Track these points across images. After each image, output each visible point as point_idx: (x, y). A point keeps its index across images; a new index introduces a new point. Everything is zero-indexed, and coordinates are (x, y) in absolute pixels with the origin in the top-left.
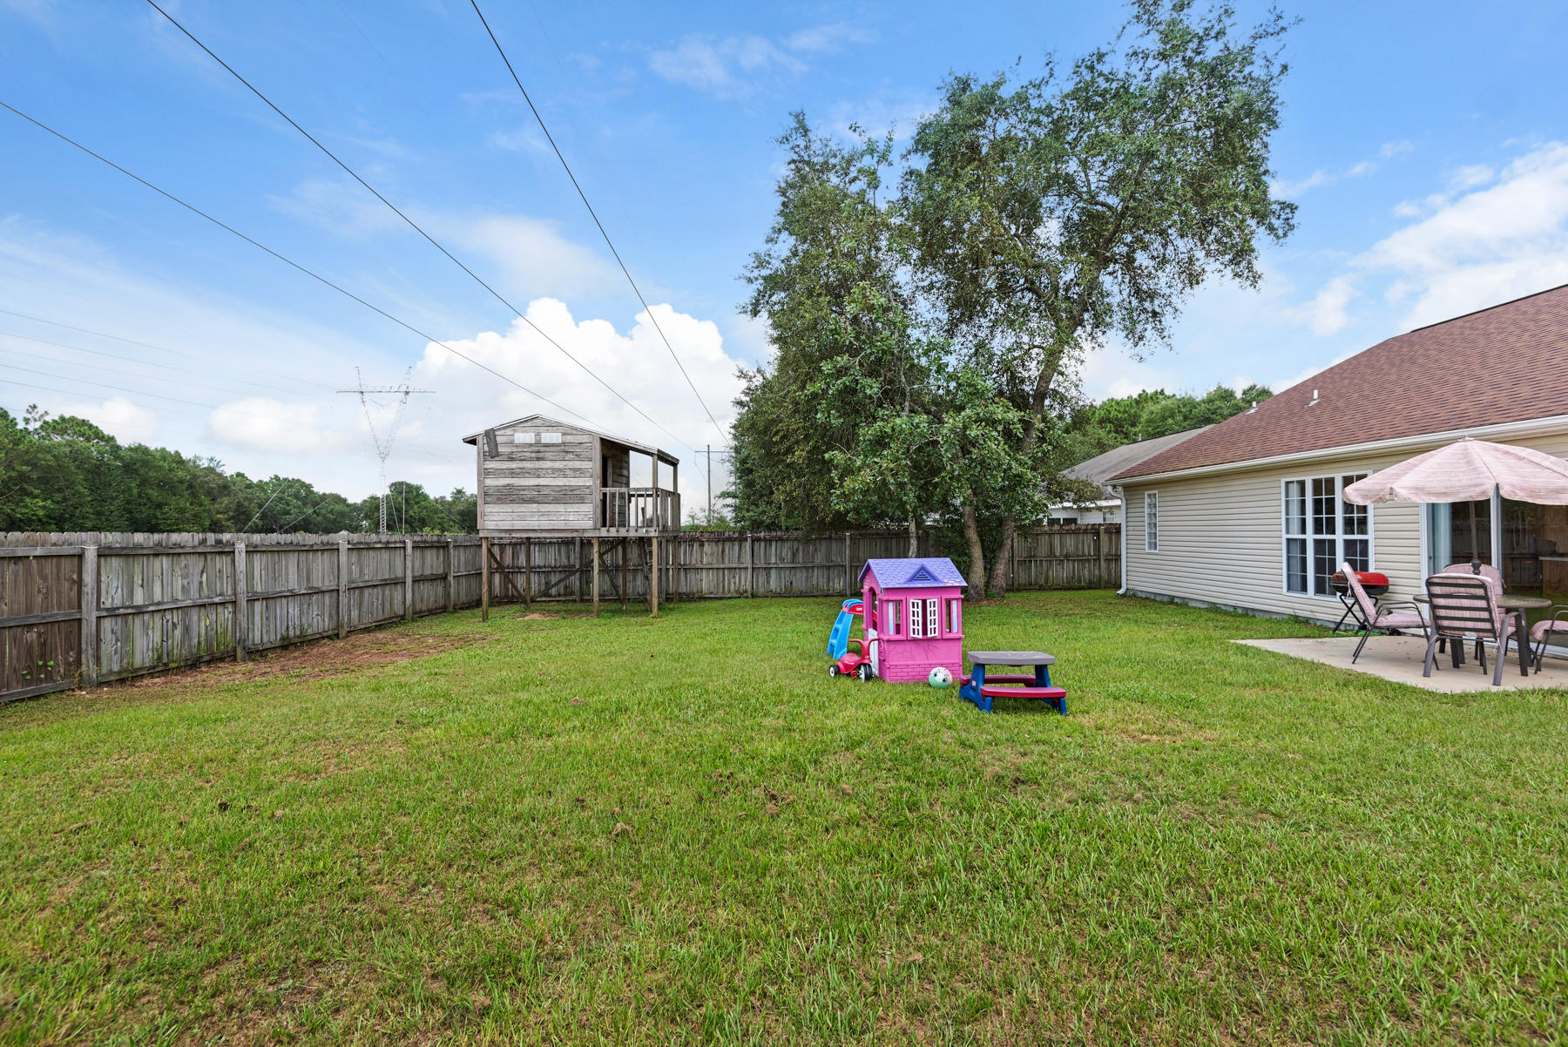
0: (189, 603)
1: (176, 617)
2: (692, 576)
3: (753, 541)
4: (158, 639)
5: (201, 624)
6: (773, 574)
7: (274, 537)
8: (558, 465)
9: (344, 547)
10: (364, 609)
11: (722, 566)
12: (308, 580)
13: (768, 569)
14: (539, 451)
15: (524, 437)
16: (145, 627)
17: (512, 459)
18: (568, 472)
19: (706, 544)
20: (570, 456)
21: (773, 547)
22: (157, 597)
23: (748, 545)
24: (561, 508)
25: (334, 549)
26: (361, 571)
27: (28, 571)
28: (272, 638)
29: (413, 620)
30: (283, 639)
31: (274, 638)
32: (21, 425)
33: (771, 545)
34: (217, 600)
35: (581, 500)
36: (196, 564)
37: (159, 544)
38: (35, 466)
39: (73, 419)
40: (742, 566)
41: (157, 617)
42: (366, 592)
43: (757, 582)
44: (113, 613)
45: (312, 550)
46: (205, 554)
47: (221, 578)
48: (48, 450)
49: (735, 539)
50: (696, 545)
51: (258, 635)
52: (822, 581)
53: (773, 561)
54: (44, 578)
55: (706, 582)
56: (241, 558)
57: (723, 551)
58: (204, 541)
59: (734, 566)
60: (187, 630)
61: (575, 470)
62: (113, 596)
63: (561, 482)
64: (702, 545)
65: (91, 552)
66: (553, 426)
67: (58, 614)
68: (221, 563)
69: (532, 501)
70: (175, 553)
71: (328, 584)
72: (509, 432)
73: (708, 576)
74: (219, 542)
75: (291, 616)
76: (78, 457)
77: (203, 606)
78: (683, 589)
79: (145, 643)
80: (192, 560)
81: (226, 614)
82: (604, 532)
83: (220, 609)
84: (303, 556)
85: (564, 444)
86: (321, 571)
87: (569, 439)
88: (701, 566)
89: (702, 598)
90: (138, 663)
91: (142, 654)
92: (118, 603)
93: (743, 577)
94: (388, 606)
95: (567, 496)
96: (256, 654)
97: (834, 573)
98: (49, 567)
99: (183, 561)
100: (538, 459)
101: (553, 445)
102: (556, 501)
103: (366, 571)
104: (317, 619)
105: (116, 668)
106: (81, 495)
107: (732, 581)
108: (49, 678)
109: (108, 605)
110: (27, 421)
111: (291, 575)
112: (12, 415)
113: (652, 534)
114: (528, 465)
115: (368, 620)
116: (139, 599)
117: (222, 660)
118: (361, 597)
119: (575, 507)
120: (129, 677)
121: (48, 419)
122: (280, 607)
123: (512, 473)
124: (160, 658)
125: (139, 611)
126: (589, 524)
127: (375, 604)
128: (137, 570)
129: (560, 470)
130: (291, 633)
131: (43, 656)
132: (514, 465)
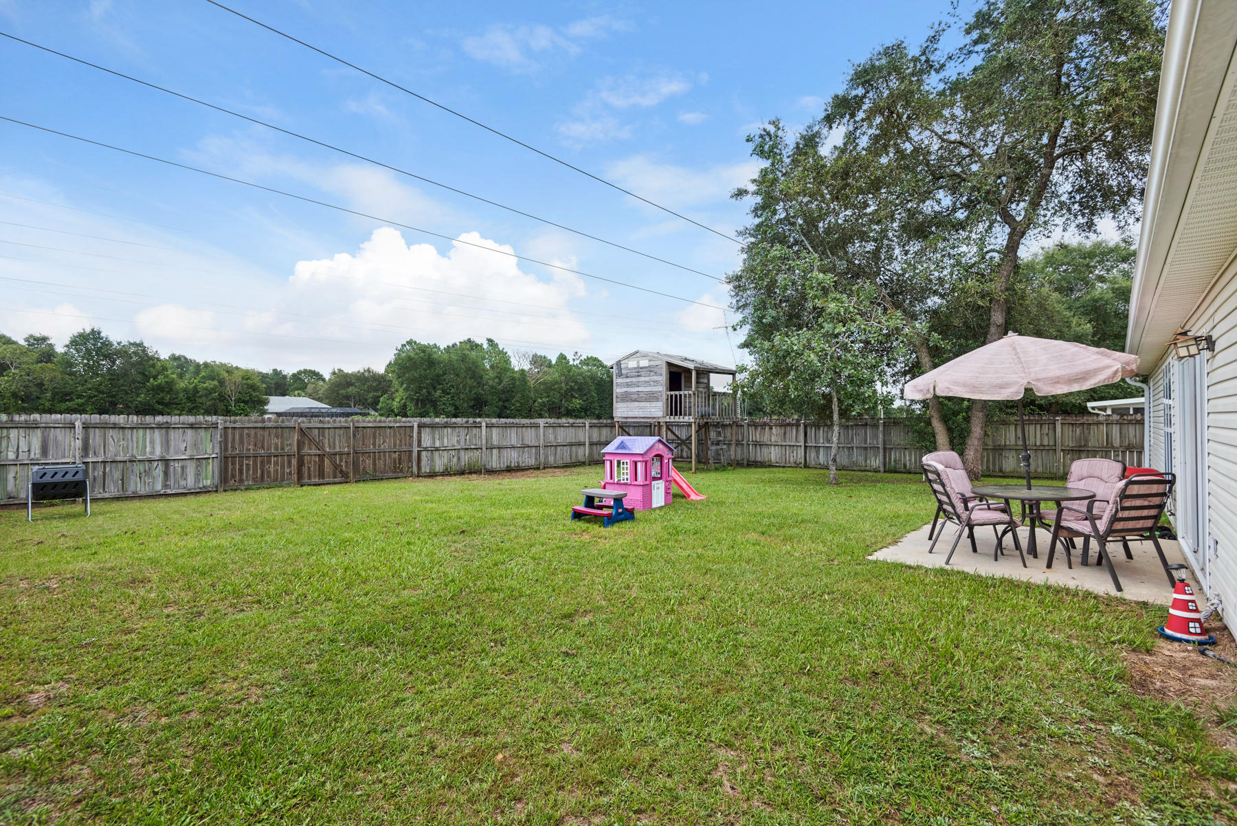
0: (459, 447)
1: (453, 453)
2: (765, 450)
3: (805, 427)
4: (446, 461)
5: (466, 457)
6: (821, 451)
7: (503, 420)
8: (647, 379)
9: (542, 425)
10: (557, 456)
11: (784, 444)
12: (523, 441)
13: (817, 448)
14: (639, 371)
15: (632, 364)
16: (440, 456)
17: (627, 377)
18: (652, 383)
19: (774, 428)
20: (652, 373)
21: (821, 431)
22: (446, 444)
23: (802, 428)
24: (648, 404)
25: (537, 426)
26: (555, 438)
27: (395, 432)
28: (502, 466)
29: (589, 465)
30: (507, 467)
31: (503, 466)
32: (571, 363)
33: (819, 429)
34: (473, 447)
35: (657, 399)
36: (463, 432)
37: (447, 423)
38: (576, 382)
39: (592, 357)
40: (798, 444)
41: (445, 452)
42: (559, 448)
43: (810, 457)
44: (426, 449)
45: (523, 426)
46: (468, 427)
47: (475, 438)
48: (580, 374)
49: (793, 425)
50: (767, 428)
51: (494, 464)
52: (861, 460)
53: (821, 441)
54: (400, 435)
55: (774, 454)
56: (484, 428)
57: (785, 433)
58: (467, 422)
59: (792, 444)
60: (459, 458)
61: (654, 382)
62: (426, 442)
63: (648, 389)
64: (771, 428)
65: (416, 425)
66: (645, 356)
67: (404, 448)
68: (475, 431)
69: (635, 400)
70: (454, 426)
71: (534, 443)
72: (626, 361)
73: (775, 450)
74: (475, 422)
75: (512, 457)
76: (593, 378)
77: (467, 449)
78: (759, 459)
79: (440, 463)
80: (461, 429)
81: (478, 453)
82: (667, 419)
83: (475, 451)
84: (520, 429)
85: (649, 366)
86: (530, 436)
87: (652, 363)
88: (769, 443)
89: (770, 466)
90: (437, 470)
91: (439, 467)
92: (428, 445)
93: (799, 453)
94: (574, 456)
95: (651, 397)
96: (491, 472)
97: (870, 453)
98: (402, 431)
99: (457, 430)
100: (639, 376)
101: (645, 368)
102: (646, 400)
103: (559, 438)
104: (528, 459)
105: (428, 471)
106: (594, 397)
107: (792, 455)
108: (401, 471)
109: (425, 446)
110: (574, 360)
111: (513, 437)
112: (568, 358)
113: (692, 420)
114: (634, 380)
115: (560, 462)
116: (437, 444)
117: (475, 473)
118: (556, 450)
119: (654, 404)
120: (432, 475)
121: (582, 358)
122: (504, 452)
123: (628, 385)
124: (447, 469)
125: (437, 449)
126: (660, 414)
127: (565, 455)
128: (437, 433)
129: (648, 382)
130: (513, 465)
131: (400, 464)
132: (628, 380)
